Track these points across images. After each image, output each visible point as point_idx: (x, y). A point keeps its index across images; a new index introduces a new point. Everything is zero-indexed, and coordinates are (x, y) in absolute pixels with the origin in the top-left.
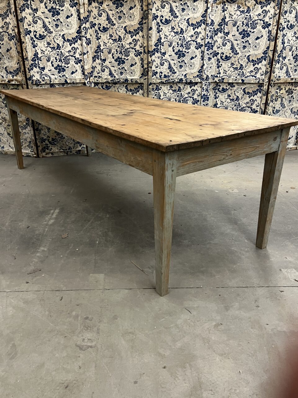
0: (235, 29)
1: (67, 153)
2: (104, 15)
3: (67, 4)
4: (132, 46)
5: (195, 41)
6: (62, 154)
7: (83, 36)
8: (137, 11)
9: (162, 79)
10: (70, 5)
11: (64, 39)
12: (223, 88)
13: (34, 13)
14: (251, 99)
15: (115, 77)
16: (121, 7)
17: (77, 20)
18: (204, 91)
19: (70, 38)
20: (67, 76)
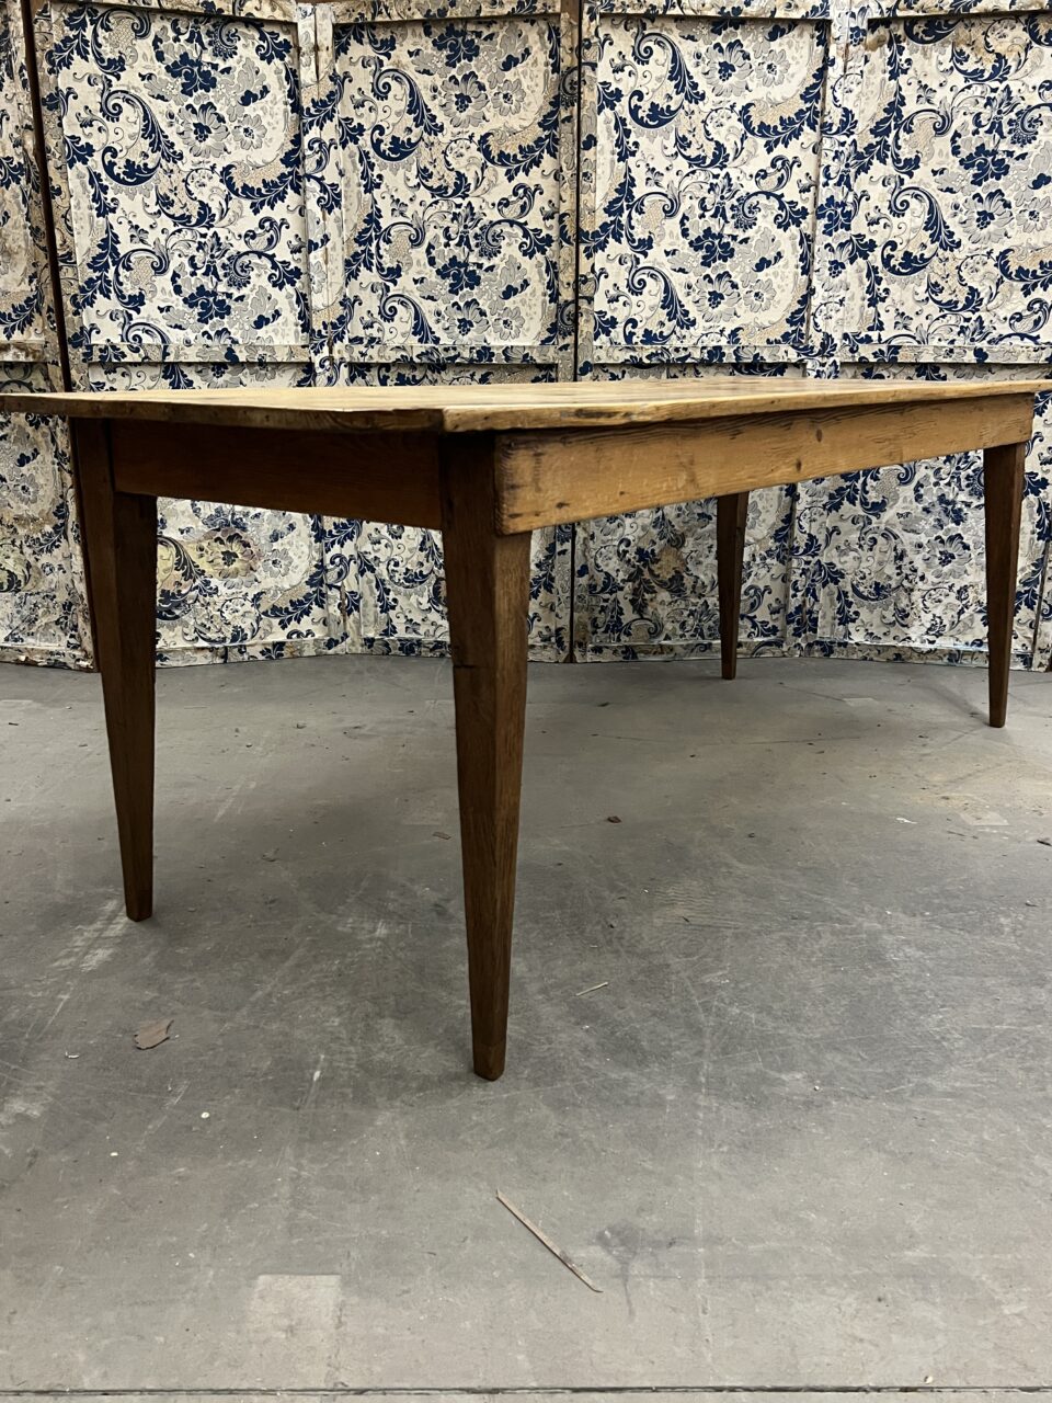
0: (944, 142)
1: (225, 657)
2: (398, 90)
3: (245, 46)
4: (512, 212)
5: (775, 196)
6: (201, 659)
7: (309, 177)
8: (535, 73)
9: (634, 350)
10: (258, 50)
11: (230, 184)
13: (109, 77)
15: (437, 340)
16: (470, 60)
17: (286, 111)
19: (256, 184)
20: (236, 334)
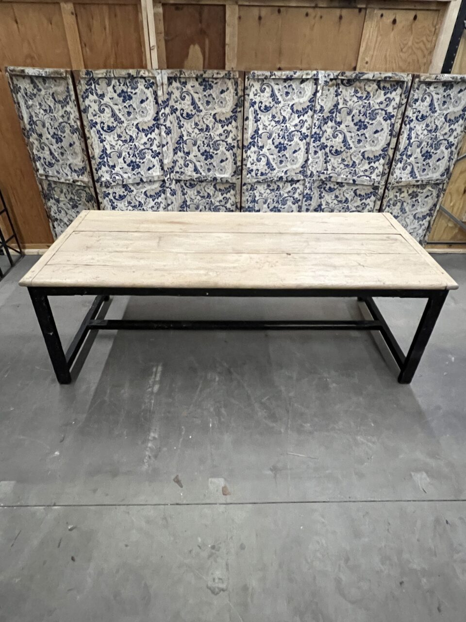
0: (349, 118)
2: (188, 98)
3: (141, 85)
5: (299, 131)
7: (162, 125)
8: (230, 95)
9: (258, 178)
10: (144, 86)
11: (138, 129)
12: (330, 187)
13: (100, 100)
14: (363, 203)
15: (201, 174)
16: (210, 90)
17: (154, 104)
18: (307, 189)
19: (146, 128)
20: (142, 173)
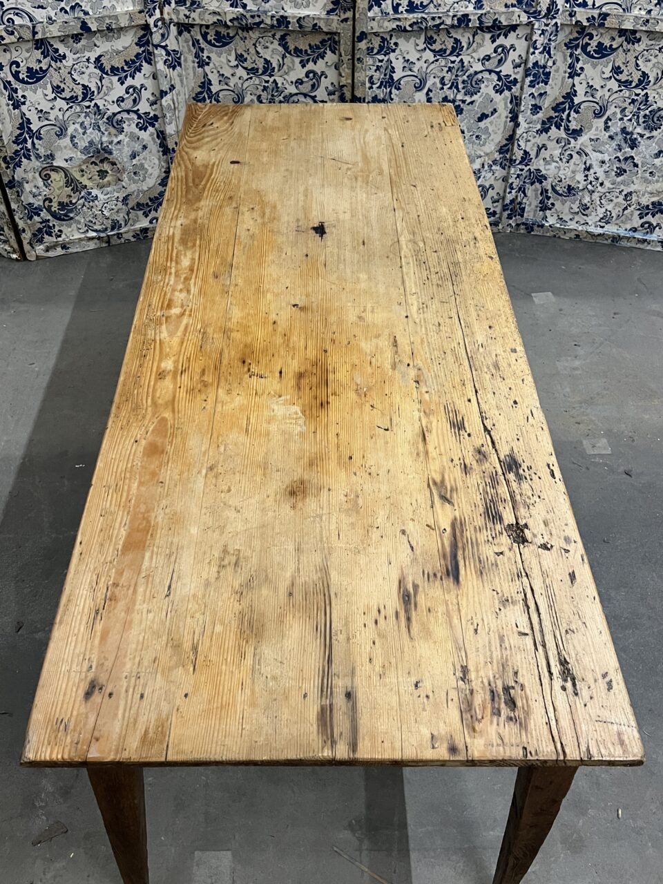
1: (108, 242)
6: (92, 245)
9: (399, 20)
12: (600, 44)
15: (245, 6)
18: (537, 52)
20: (86, 6)
